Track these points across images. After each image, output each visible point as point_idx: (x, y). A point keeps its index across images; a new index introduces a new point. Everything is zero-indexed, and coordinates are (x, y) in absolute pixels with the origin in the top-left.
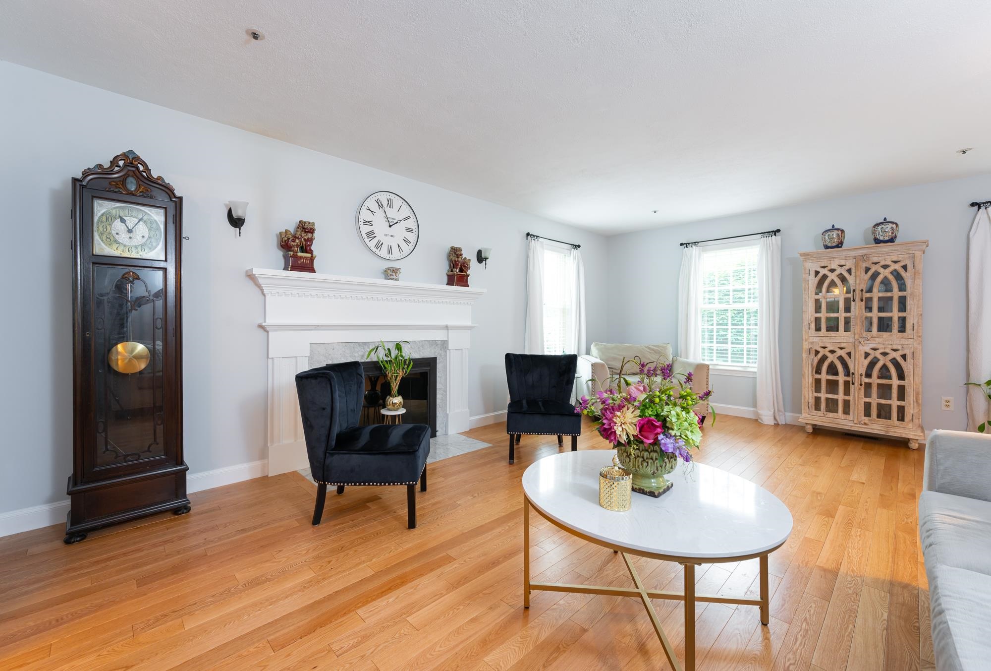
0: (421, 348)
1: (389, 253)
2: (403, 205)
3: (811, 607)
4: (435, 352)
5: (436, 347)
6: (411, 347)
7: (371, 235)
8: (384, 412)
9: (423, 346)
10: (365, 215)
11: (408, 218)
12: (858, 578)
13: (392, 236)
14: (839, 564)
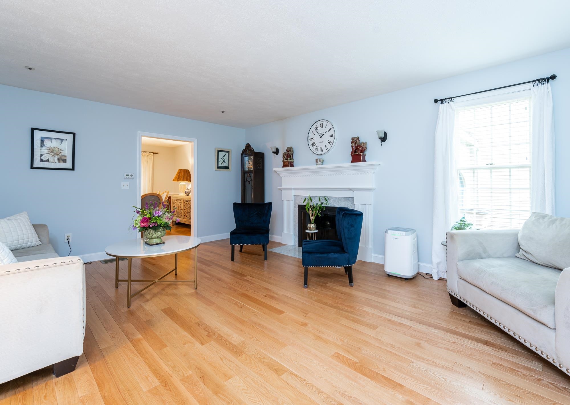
0: (339, 201)
1: (321, 151)
2: (328, 124)
3: (123, 321)
4: (348, 205)
5: (349, 202)
6: (334, 200)
7: (313, 144)
8: (307, 231)
9: (340, 200)
10: (311, 136)
11: (331, 129)
12: (119, 345)
13: (322, 142)
14: (134, 346)
